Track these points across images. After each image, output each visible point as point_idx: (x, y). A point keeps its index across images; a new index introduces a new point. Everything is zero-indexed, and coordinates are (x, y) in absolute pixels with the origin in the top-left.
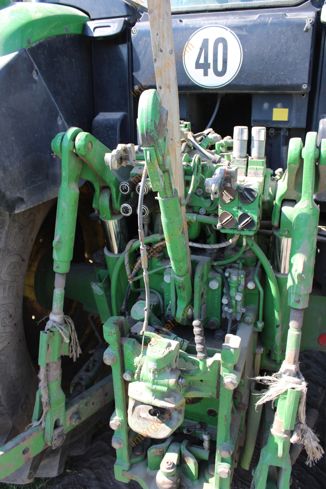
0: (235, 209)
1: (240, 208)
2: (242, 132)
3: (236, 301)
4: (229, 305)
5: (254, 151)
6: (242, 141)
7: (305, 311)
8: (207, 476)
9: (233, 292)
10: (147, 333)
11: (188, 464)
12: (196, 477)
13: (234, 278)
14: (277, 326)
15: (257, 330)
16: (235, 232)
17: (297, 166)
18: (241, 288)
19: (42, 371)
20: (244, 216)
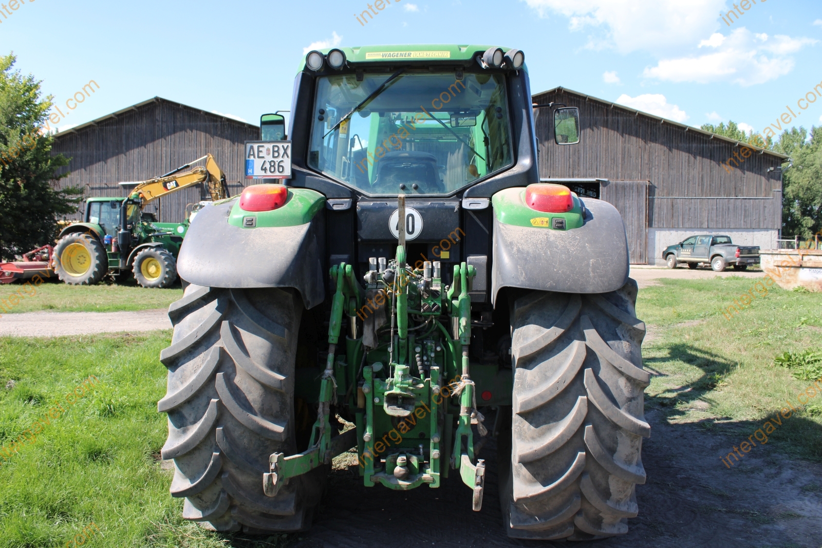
0: (430, 301)
1: (432, 301)
2: (428, 264)
3: (432, 357)
4: (427, 361)
5: (435, 274)
6: (429, 269)
7: (469, 345)
8: (424, 469)
9: (429, 353)
10: (393, 364)
11: (413, 463)
12: (418, 471)
13: (429, 344)
14: (456, 370)
15: (444, 378)
16: (431, 314)
17: (458, 278)
18: (433, 350)
19: (321, 406)
20: (435, 304)
